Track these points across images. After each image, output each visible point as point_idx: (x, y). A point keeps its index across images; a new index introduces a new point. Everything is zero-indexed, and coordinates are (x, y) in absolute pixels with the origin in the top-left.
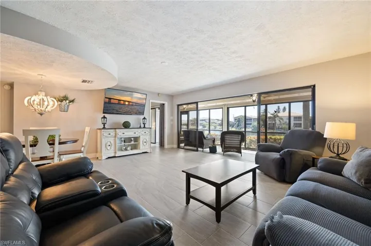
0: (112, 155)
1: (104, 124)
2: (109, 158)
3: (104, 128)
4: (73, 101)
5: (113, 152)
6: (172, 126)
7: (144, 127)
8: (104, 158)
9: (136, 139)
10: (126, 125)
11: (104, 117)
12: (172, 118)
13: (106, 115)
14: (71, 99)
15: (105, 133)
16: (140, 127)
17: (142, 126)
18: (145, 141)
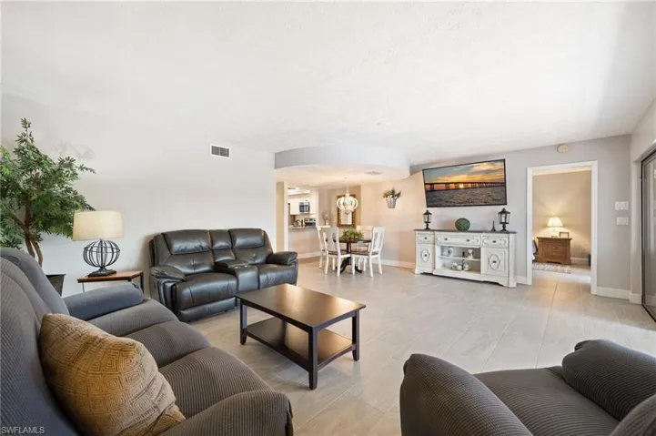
0: (429, 271)
1: (427, 223)
2: (424, 273)
3: (427, 229)
4: (398, 195)
5: (431, 266)
7: (504, 229)
9: (477, 253)
10: (462, 226)
11: (427, 213)
13: (430, 210)
14: (397, 193)
15: (420, 237)
16: (494, 231)
17: (499, 227)
18: (493, 258)
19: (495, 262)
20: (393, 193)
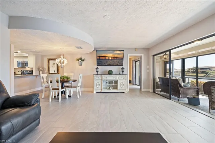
0: (100, 91)
1: (97, 72)
2: (98, 92)
3: (97, 74)
4: (84, 60)
5: (100, 89)
6: (148, 74)
7: (123, 74)
8: (95, 92)
9: (116, 82)
10: (110, 73)
11: (97, 68)
12: (148, 67)
13: (98, 67)
14: (83, 59)
15: (96, 77)
16: (120, 74)
17: (121, 73)
18: (122, 84)
19: (122, 85)
20: (81, 59)
